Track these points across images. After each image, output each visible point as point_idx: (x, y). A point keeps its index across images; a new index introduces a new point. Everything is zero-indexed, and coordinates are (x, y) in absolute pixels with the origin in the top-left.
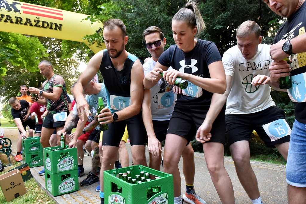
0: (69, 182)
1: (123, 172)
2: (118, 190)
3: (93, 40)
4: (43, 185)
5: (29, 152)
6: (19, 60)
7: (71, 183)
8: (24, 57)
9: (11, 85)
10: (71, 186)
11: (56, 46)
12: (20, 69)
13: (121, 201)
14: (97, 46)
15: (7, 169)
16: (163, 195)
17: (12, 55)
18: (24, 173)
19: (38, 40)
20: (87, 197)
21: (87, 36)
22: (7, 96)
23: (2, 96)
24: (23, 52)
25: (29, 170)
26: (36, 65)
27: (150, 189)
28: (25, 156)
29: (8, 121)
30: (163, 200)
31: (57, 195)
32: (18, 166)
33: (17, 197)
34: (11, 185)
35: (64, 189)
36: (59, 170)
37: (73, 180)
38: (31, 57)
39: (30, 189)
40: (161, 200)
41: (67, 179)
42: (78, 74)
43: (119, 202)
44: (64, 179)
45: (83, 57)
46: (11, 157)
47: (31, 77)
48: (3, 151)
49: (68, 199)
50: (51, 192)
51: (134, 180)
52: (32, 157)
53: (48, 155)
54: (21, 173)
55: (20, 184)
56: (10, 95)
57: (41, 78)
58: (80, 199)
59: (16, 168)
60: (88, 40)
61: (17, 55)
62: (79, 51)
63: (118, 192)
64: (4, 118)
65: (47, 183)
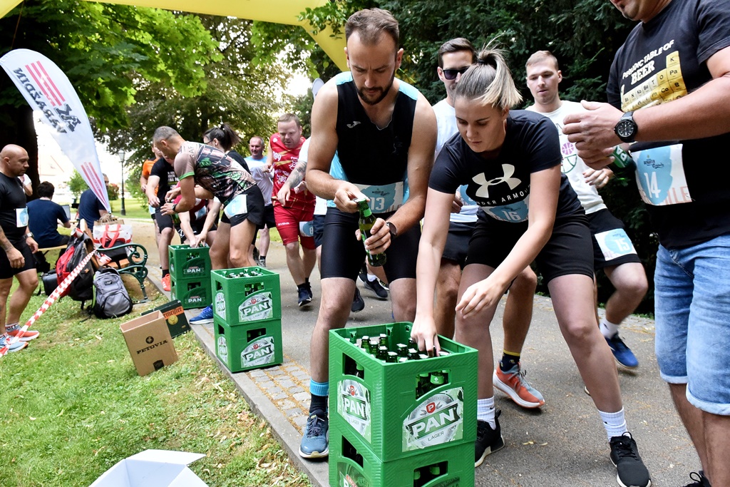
0: (263, 345)
1: (371, 335)
2: (358, 371)
3: (321, 20)
4: (211, 347)
5: (184, 276)
6: (158, 70)
7: (267, 348)
8: (169, 62)
9: (144, 125)
10: (266, 354)
11: (239, 33)
12: (162, 89)
13: (362, 395)
14: (332, 36)
15: (140, 309)
16: (454, 392)
17: (143, 58)
18: (173, 319)
19: (199, 21)
20: (300, 379)
21: (309, 10)
22: (137, 150)
23: (125, 149)
24: (166, 50)
25: (184, 313)
26: (196, 82)
27: (424, 375)
28: (175, 284)
29: (141, 205)
30: (451, 401)
31: (238, 369)
32: (162, 304)
33: (159, 368)
34: (148, 342)
35: (251, 360)
36: (243, 319)
37: (272, 341)
38: (184, 63)
39: (185, 354)
40: (448, 401)
41: (259, 339)
42: (288, 102)
43: (359, 396)
44: (252, 338)
45: (300, 61)
46: (146, 283)
47: (187, 108)
48: (132, 270)
49: (260, 380)
50: (227, 362)
51: (392, 354)
52: (190, 287)
53: (219, 287)
54: (167, 320)
55: (165, 342)
56: (143, 147)
57: (209, 111)
58: (285, 381)
59: (156, 309)
60: (310, 21)
61: (155, 58)
62: (290, 47)
63: (356, 377)
64: (131, 198)
65: (219, 344)
